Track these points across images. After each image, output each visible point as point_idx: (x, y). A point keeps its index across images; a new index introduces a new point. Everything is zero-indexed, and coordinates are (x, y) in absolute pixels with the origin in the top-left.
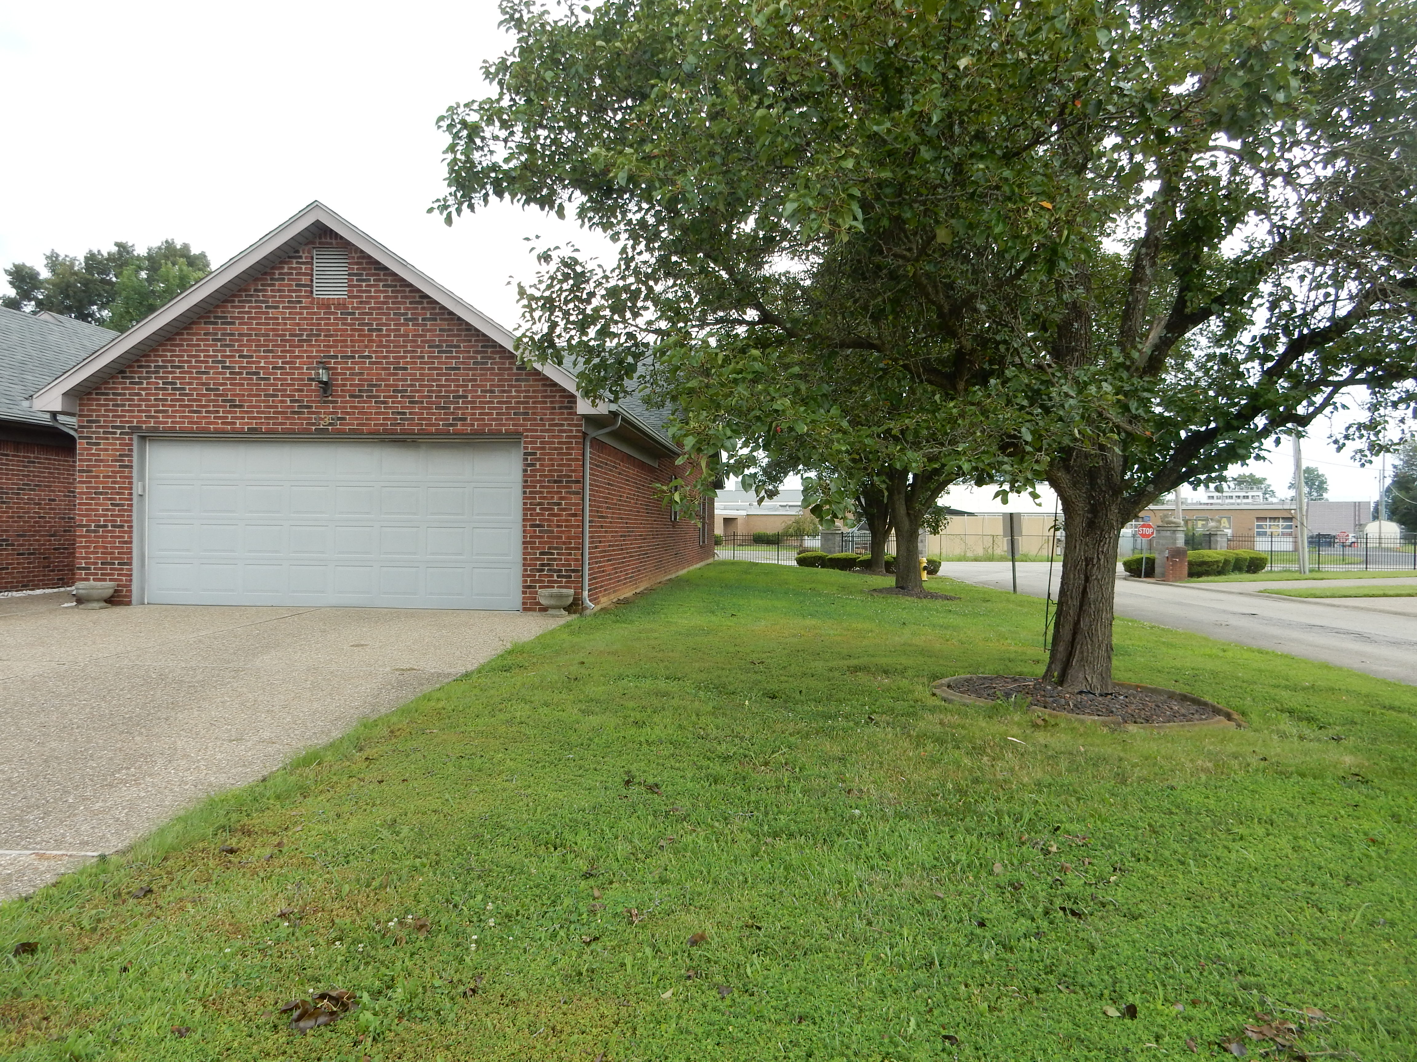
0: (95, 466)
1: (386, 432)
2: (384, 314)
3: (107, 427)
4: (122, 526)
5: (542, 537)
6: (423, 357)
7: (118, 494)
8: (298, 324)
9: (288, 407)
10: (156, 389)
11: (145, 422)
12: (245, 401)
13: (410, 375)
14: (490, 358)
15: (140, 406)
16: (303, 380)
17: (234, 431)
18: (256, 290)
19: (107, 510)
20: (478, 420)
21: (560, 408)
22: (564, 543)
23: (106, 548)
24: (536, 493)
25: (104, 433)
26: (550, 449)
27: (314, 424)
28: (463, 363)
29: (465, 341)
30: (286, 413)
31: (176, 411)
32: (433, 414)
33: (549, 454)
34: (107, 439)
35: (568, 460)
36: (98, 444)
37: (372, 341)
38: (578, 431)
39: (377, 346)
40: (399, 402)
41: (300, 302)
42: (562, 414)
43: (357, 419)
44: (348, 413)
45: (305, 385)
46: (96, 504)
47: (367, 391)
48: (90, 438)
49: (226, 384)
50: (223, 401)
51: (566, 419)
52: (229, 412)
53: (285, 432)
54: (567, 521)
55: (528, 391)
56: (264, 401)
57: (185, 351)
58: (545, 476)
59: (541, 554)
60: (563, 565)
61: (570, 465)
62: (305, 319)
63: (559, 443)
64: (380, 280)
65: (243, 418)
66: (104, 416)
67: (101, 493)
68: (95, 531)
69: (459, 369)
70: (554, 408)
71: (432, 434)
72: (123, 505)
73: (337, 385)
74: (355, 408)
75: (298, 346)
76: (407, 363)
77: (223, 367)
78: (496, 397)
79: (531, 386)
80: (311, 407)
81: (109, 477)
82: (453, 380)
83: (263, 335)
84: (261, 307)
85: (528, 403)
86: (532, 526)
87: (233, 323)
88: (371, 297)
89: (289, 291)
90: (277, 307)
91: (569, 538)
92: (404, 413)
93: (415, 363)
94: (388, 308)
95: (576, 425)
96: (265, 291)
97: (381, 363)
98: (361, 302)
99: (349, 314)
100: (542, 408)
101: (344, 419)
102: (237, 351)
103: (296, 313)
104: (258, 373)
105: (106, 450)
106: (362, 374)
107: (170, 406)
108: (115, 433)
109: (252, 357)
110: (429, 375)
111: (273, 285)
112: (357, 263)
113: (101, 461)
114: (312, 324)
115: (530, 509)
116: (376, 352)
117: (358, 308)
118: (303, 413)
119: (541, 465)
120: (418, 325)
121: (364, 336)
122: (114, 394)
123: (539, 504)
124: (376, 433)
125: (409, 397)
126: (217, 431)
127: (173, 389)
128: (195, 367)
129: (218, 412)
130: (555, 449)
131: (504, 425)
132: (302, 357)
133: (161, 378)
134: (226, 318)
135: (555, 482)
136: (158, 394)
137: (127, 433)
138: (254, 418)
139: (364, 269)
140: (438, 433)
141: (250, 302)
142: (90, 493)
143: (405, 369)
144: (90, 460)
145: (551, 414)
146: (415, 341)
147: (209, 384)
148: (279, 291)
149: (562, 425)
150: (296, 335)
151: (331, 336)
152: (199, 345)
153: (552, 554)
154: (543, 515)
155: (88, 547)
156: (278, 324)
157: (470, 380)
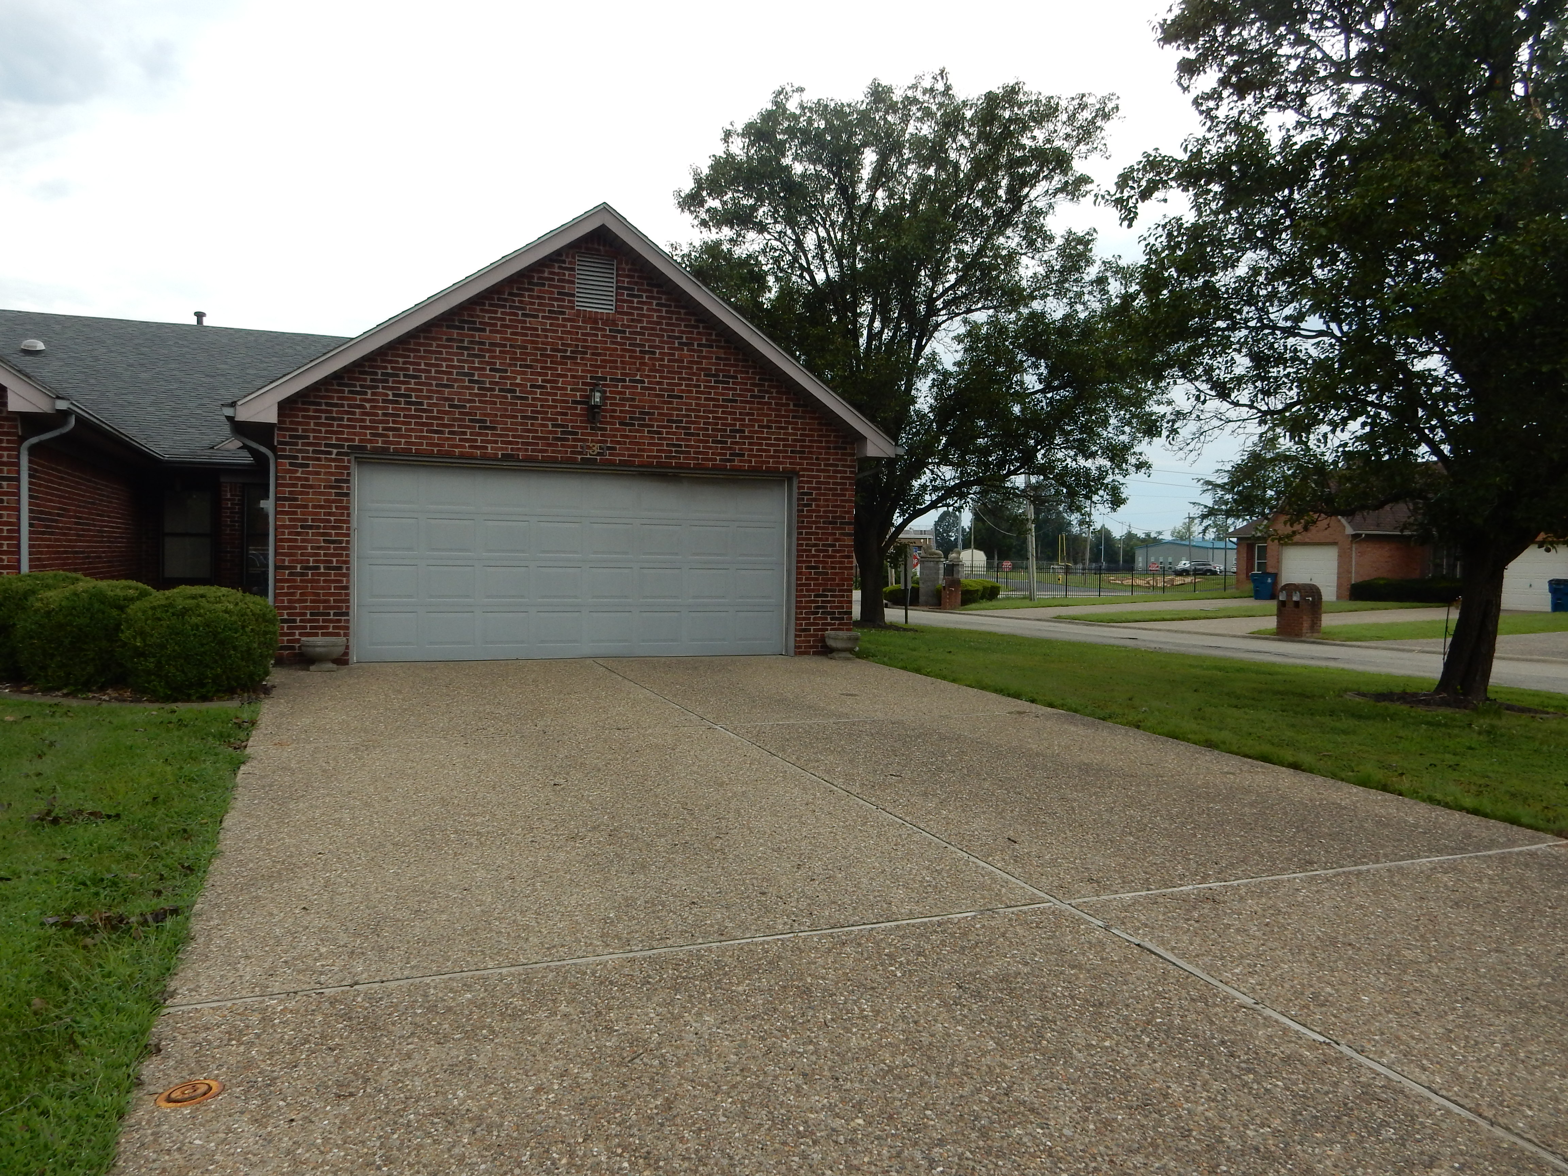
0: (301, 493)
1: (660, 465)
2: (657, 335)
3: (319, 445)
4: (340, 568)
5: (817, 579)
6: (699, 386)
7: (334, 528)
8: (562, 338)
9: (551, 432)
10: (384, 401)
11: (370, 441)
12: (498, 422)
13: (686, 404)
14: (767, 392)
15: (363, 421)
16: (567, 402)
17: (484, 457)
18: (510, 294)
19: (319, 548)
20: (755, 456)
21: (835, 448)
22: (838, 585)
23: (318, 595)
24: (811, 534)
25: (314, 452)
26: (826, 489)
27: (580, 453)
28: (740, 396)
29: (742, 372)
30: (547, 438)
31: (411, 430)
32: (710, 448)
33: (825, 495)
34: (319, 459)
35: (842, 501)
36: (307, 466)
37: (644, 364)
38: (851, 472)
39: (650, 371)
40: (674, 433)
41: (563, 313)
42: (837, 454)
43: (628, 449)
44: (619, 443)
45: (570, 408)
46: (303, 541)
47: (639, 419)
48: (296, 458)
49: (474, 401)
50: (471, 421)
51: (840, 460)
52: (479, 434)
53: (545, 460)
54: (841, 562)
55: (805, 429)
56: (522, 424)
57: (421, 357)
58: (821, 517)
59: (816, 596)
60: (837, 607)
61: (844, 507)
62: (569, 333)
63: (834, 484)
64: (653, 298)
65: (496, 442)
66: (314, 431)
67: (311, 527)
68: (302, 574)
69: (736, 401)
70: (829, 448)
71: (708, 469)
72: (341, 542)
73: (606, 411)
74: (627, 437)
75: (561, 363)
76: (682, 391)
77: (470, 381)
78: (773, 433)
79: (808, 424)
80: (576, 434)
81: (321, 507)
82: (730, 413)
83: (520, 347)
84: (517, 315)
85: (804, 441)
86: (807, 568)
87: (484, 330)
88: (643, 315)
89: (550, 299)
90: (537, 317)
91: (843, 579)
92: (680, 446)
93: (691, 392)
94: (661, 329)
95: (849, 466)
96: (523, 296)
97: (654, 389)
98: (633, 320)
99: (619, 332)
100: (818, 447)
101: (615, 449)
102: (488, 363)
103: (558, 325)
104: (515, 391)
105: (318, 473)
106: (633, 400)
107: (404, 423)
108: (330, 453)
109: (506, 371)
110: (705, 406)
111: (532, 290)
112: (628, 276)
113: (311, 487)
114: (577, 340)
115: (805, 551)
116: (648, 376)
117: (629, 327)
118: (567, 440)
119: (817, 506)
120: (694, 351)
121: (636, 358)
122: (327, 404)
123: (815, 545)
124: (650, 465)
125: (684, 428)
126: (462, 456)
127: (407, 403)
128: (435, 378)
129: (465, 433)
130: (831, 489)
131: (782, 463)
132: (566, 376)
133: (391, 389)
134: (474, 323)
135: (830, 523)
136: (387, 408)
137: (347, 454)
138: (510, 443)
139: (636, 283)
140: (715, 468)
141: (504, 307)
142: (296, 527)
143: (681, 397)
144: (295, 486)
145: (826, 454)
146: (691, 368)
147: (453, 400)
148: (539, 297)
149: (837, 466)
150: (558, 351)
151: (599, 354)
152: (441, 353)
153: (827, 596)
154: (818, 556)
155: (293, 594)
156: (538, 336)
157: (748, 414)
